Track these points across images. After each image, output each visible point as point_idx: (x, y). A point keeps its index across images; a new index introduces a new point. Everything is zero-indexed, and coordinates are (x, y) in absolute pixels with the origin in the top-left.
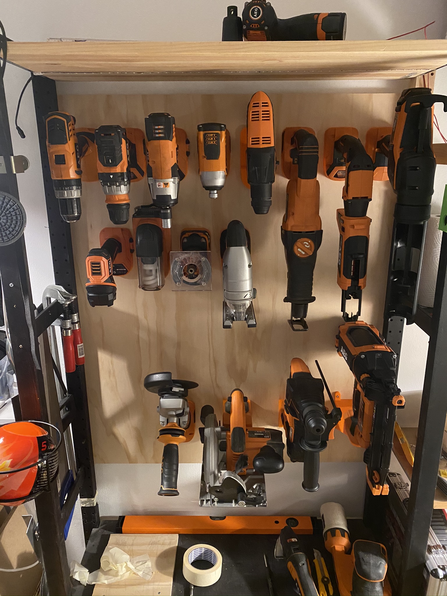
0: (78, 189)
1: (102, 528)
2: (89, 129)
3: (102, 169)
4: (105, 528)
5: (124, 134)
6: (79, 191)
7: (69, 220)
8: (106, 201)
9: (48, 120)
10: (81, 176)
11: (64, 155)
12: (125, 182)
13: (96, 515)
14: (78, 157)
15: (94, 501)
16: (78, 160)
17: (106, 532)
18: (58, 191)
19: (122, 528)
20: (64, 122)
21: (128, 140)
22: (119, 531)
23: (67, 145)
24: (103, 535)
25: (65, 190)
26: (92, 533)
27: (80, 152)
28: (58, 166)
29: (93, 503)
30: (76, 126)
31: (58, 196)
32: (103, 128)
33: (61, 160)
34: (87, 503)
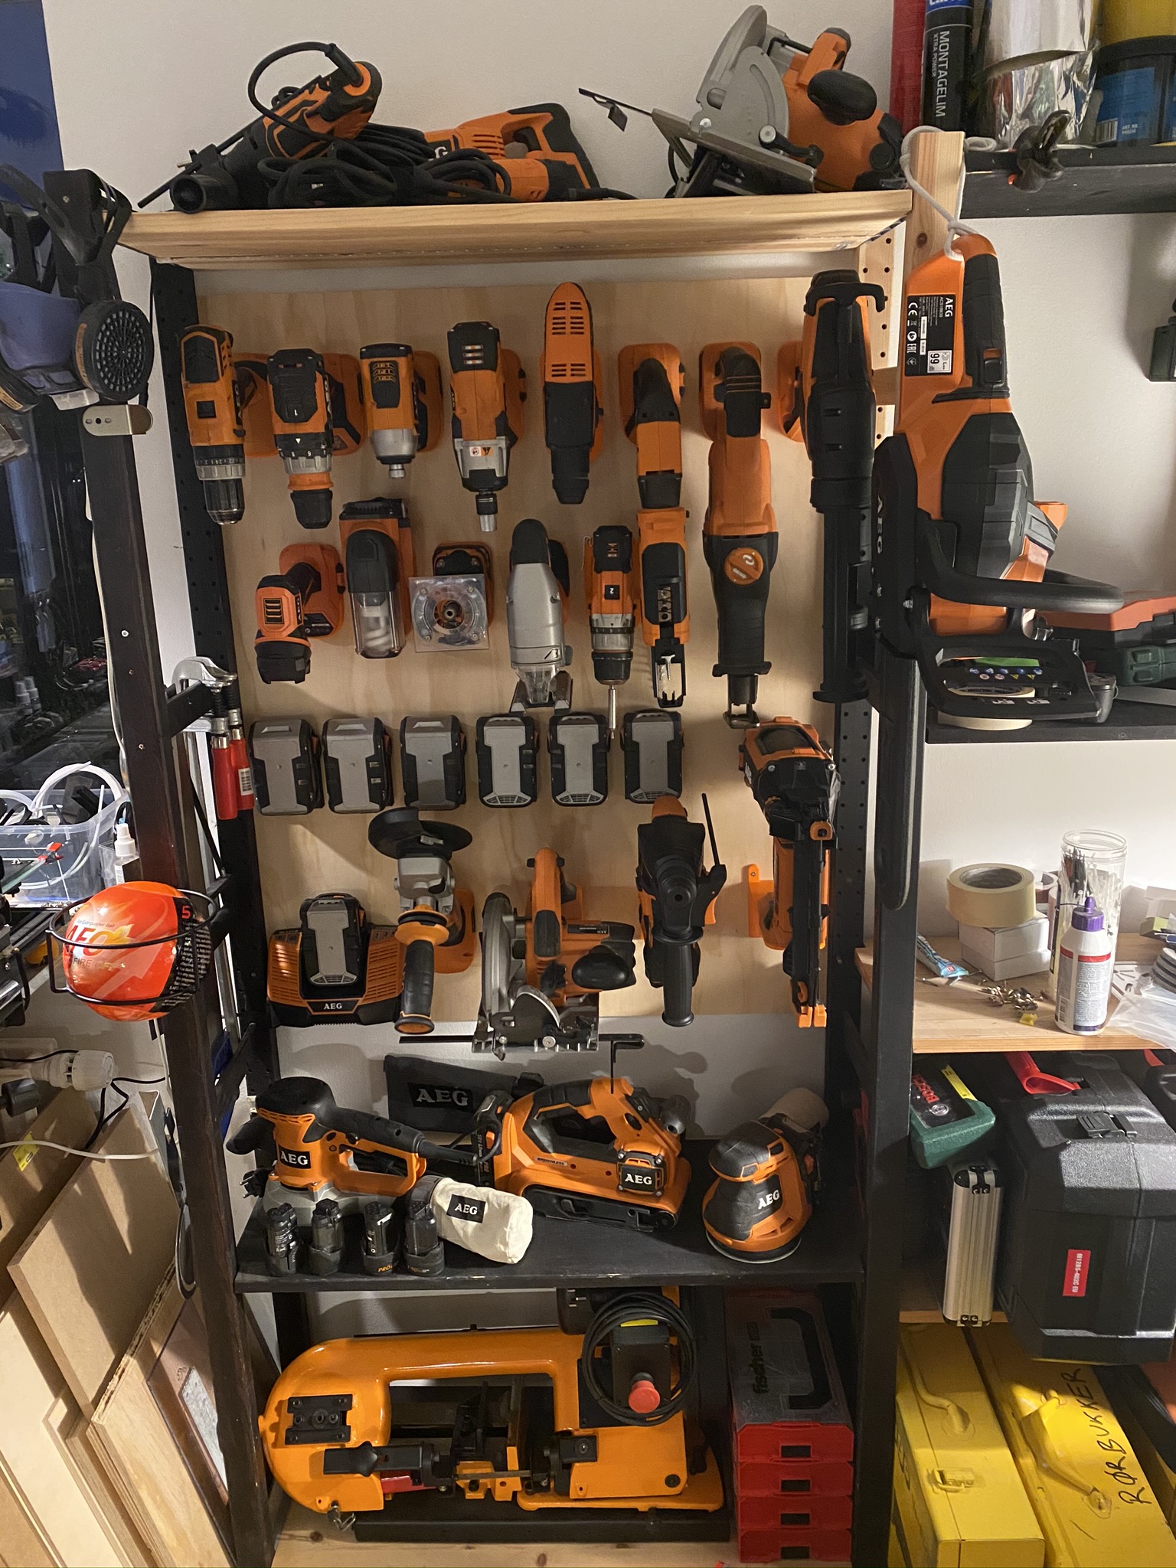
0: (238, 463)
2: (256, 356)
3: (280, 428)
5: (320, 364)
6: (239, 467)
7: (222, 521)
8: (291, 485)
9: (186, 339)
10: (243, 440)
11: (213, 402)
12: (323, 450)
14: (238, 404)
16: (237, 410)
18: (202, 468)
20: (213, 342)
21: (329, 375)
23: (217, 384)
25: (215, 464)
27: (242, 394)
28: (204, 421)
30: (234, 349)
31: (202, 477)
32: (282, 355)
33: (207, 410)
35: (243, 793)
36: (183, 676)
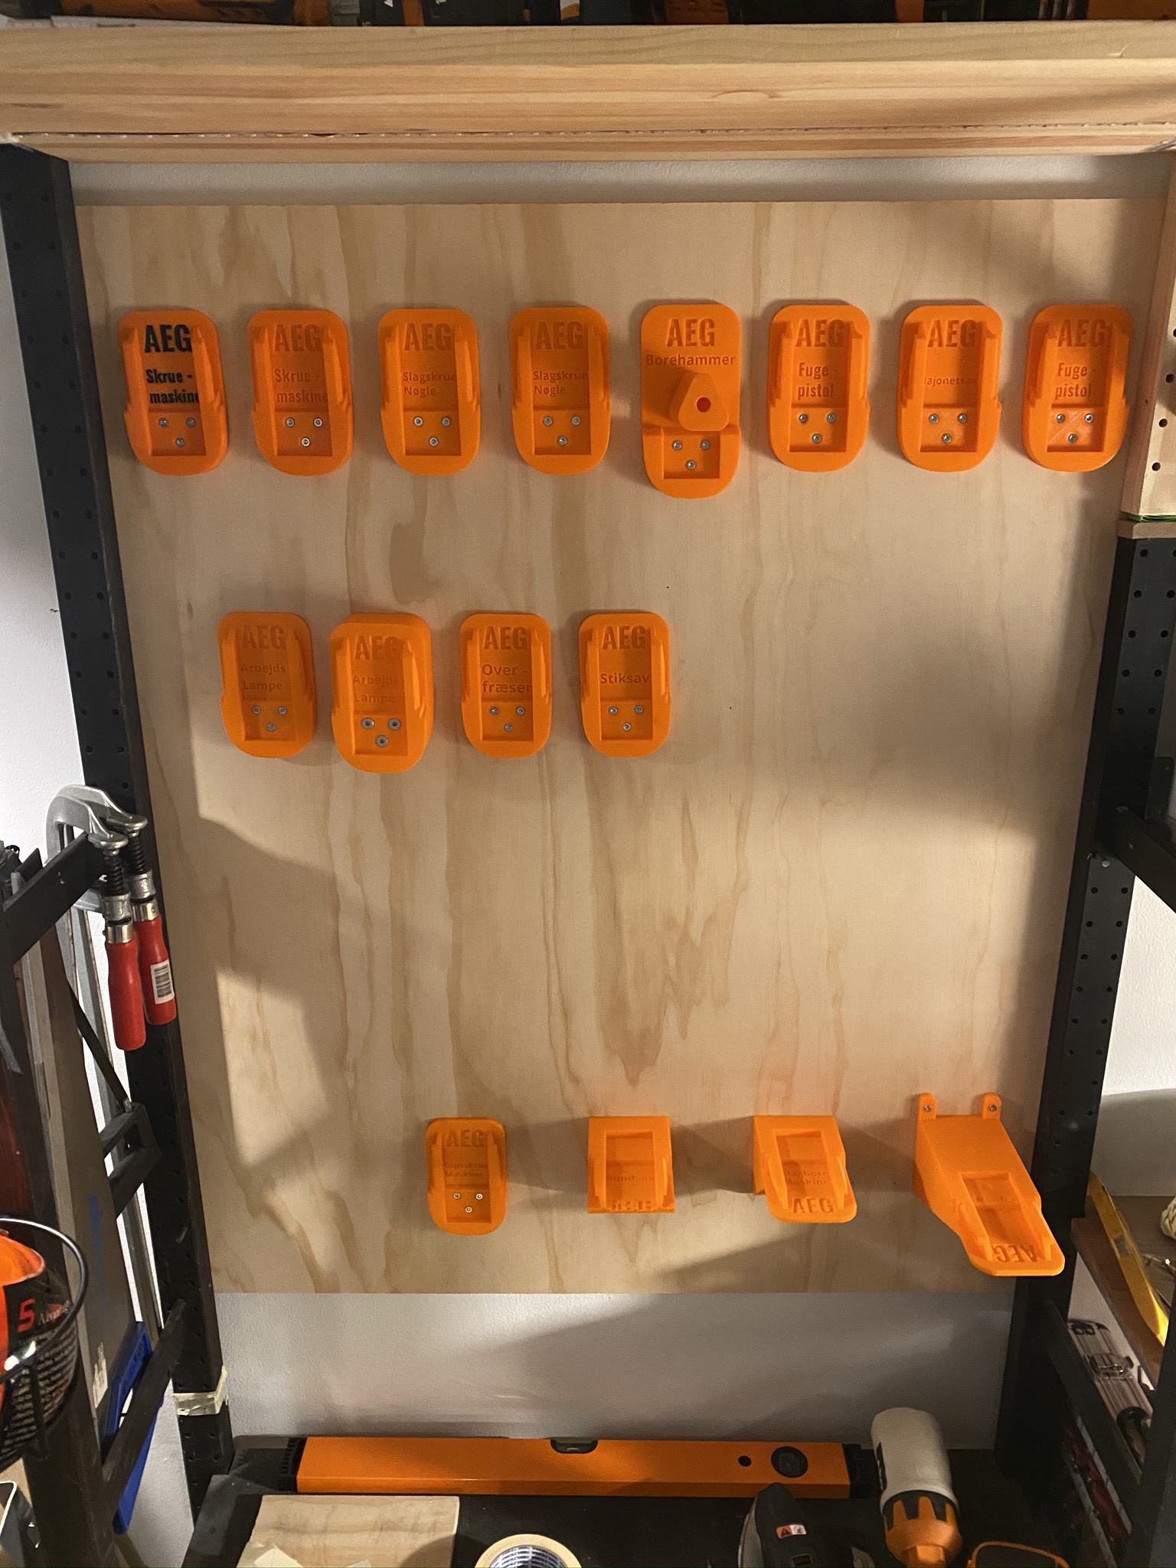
1: (238, 1475)
4: (246, 1475)
13: (221, 1437)
15: (216, 1400)
17: (250, 1487)
19: (298, 1477)
22: (288, 1486)
24: (240, 1497)
26: (209, 1490)
29: (213, 1406)
34: (195, 1405)
35: (159, 1001)
36: (61, 820)
